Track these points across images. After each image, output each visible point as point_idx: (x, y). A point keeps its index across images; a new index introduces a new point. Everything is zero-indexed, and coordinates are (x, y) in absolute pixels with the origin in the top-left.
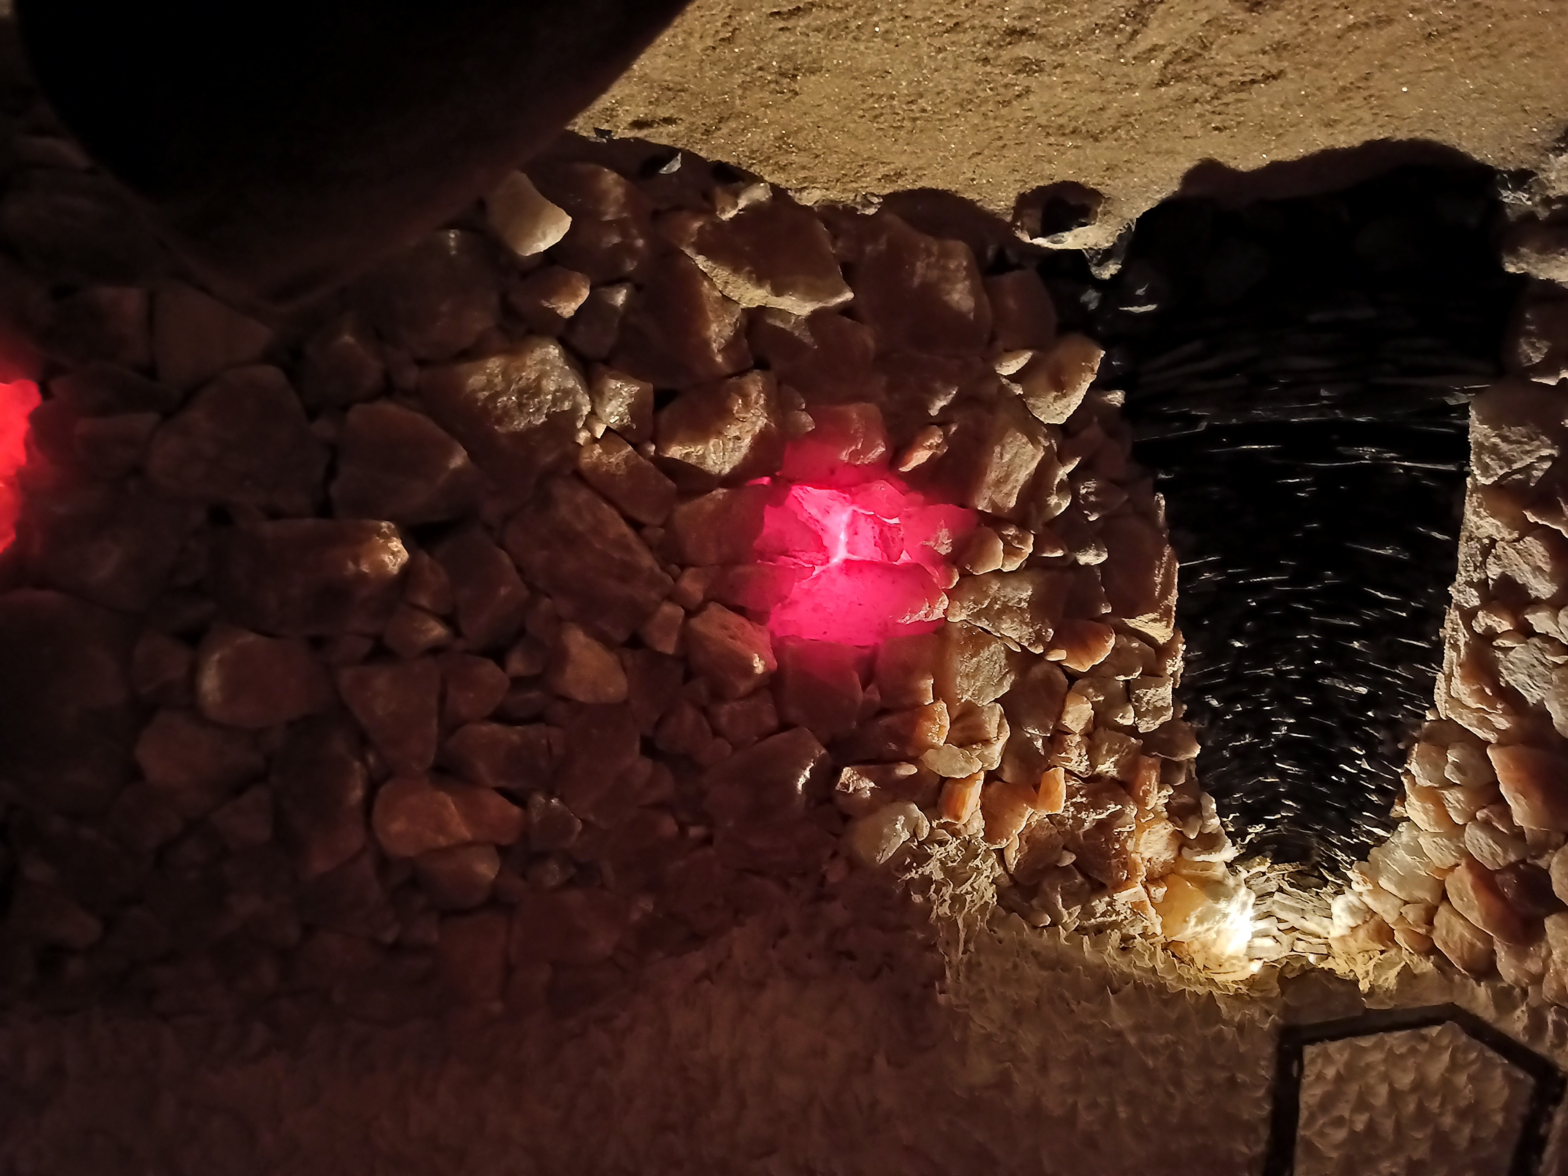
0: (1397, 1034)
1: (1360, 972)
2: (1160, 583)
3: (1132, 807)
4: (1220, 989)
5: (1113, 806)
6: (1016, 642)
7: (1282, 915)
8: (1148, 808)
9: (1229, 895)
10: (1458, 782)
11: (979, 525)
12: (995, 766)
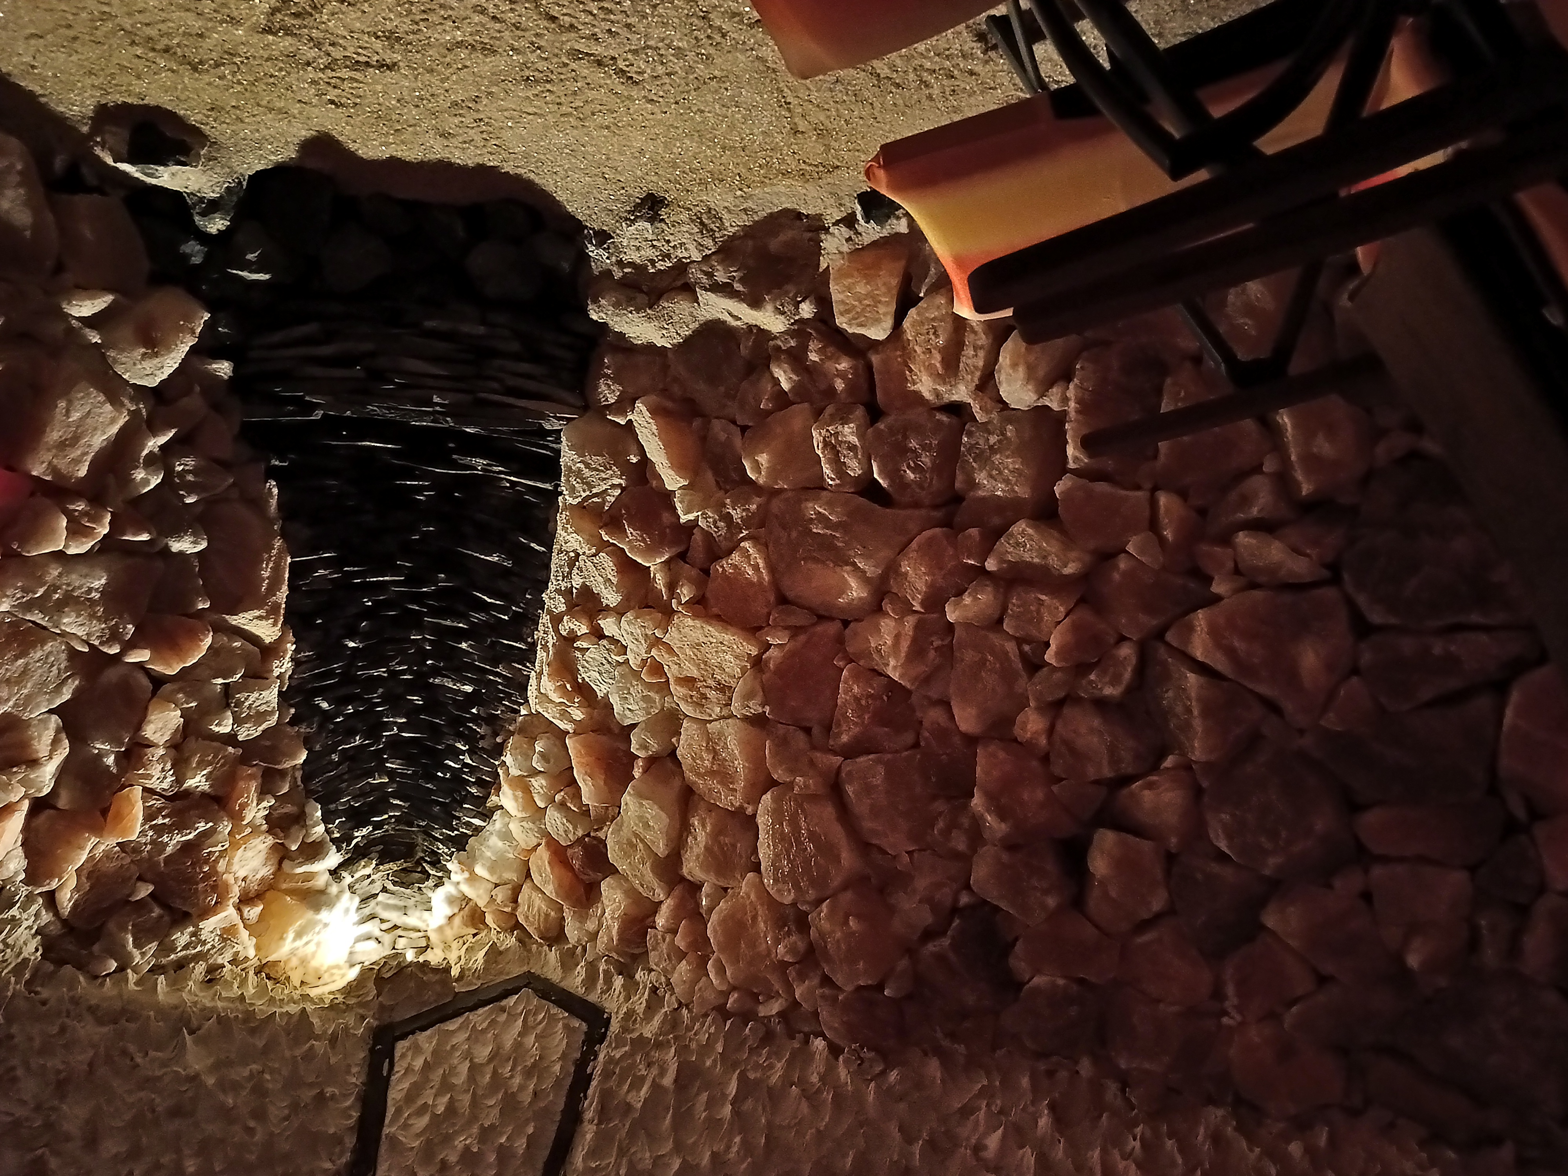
0: (481, 1011)
1: (452, 957)
2: (268, 578)
3: (226, 823)
4: (316, 1004)
5: (202, 824)
6: (83, 640)
7: (385, 915)
8: (244, 823)
9: (330, 903)
10: (542, 770)
11: (32, 494)
12: (46, 791)
